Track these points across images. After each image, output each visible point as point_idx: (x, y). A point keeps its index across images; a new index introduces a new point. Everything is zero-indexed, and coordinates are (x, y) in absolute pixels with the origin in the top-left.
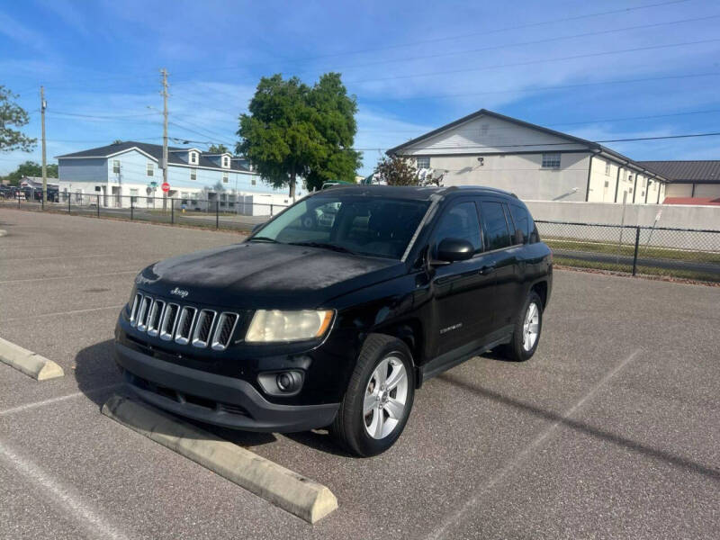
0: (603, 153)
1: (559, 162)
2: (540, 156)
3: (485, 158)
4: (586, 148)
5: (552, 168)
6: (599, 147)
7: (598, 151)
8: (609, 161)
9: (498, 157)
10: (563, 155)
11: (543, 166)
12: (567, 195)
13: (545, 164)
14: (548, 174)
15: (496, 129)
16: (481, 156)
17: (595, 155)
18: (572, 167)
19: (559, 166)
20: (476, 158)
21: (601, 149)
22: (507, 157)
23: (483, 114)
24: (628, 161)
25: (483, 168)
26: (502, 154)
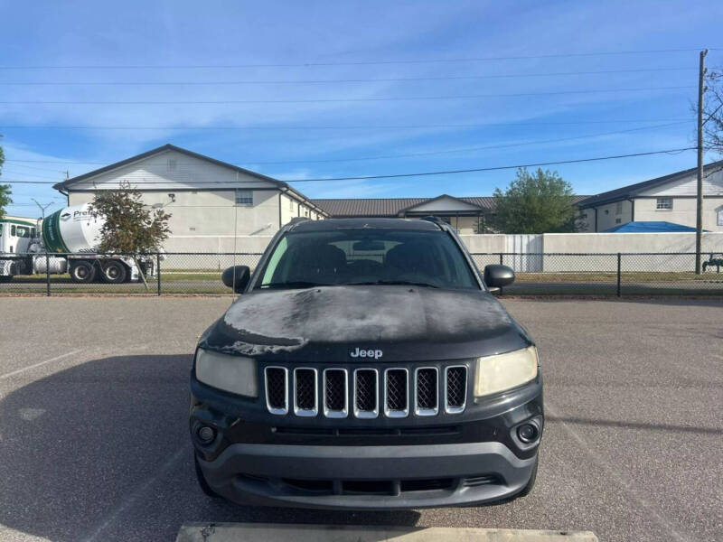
0: (289, 192)
1: (251, 199)
2: (233, 193)
3: (176, 194)
4: (275, 186)
5: (244, 205)
6: (286, 186)
7: (285, 189)
8: (292, 198)
9: (189, 194)
10: (254, 192)
11: (237, 202)
12: (262, 230)
13: (239, 201)
14: (243, 211)
15: (184, 164)
16: (172, 192)
17: (282, 193)
18: (264, 203)
19: (251, 202)
20: (166, 194)
21: (288, 188)
22: (199, 194)
23: (168, 149)
24: (306, 199)
25: (173, 204)
26: (195, 191)
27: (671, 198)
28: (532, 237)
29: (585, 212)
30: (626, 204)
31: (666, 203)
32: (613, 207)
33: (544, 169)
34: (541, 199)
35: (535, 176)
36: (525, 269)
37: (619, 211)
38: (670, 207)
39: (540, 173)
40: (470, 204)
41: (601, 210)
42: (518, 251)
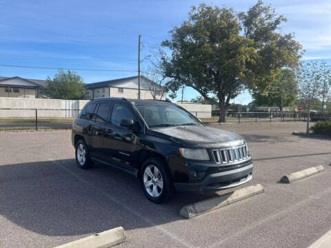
27: (123, 88)
28: (74, 101)
29: (88, 91)
30: (106, 89)
31: (121, 90)
32: (101, 90)
33: (71, 71)
34: (71, 84)
35: (67, 73)
36: (71, 116)
37: (104, 92)
38: (122, 92)
39: (69, 72)
40: (30, 82)
41: (96, 91)
42: (67, 108)
